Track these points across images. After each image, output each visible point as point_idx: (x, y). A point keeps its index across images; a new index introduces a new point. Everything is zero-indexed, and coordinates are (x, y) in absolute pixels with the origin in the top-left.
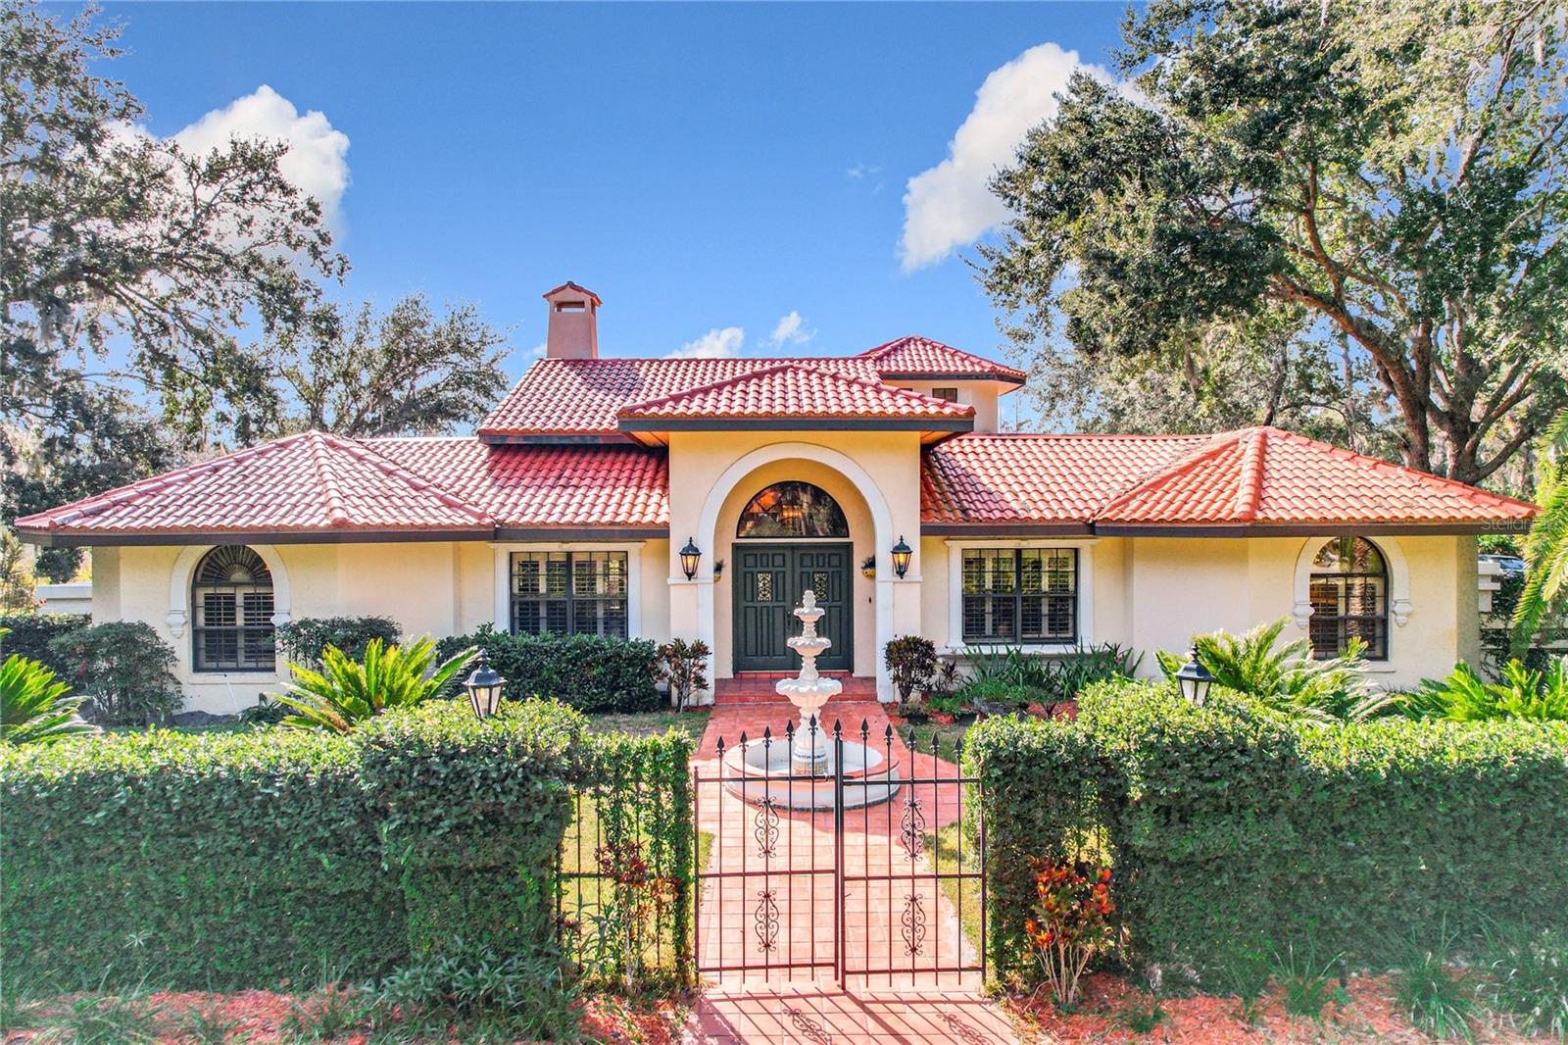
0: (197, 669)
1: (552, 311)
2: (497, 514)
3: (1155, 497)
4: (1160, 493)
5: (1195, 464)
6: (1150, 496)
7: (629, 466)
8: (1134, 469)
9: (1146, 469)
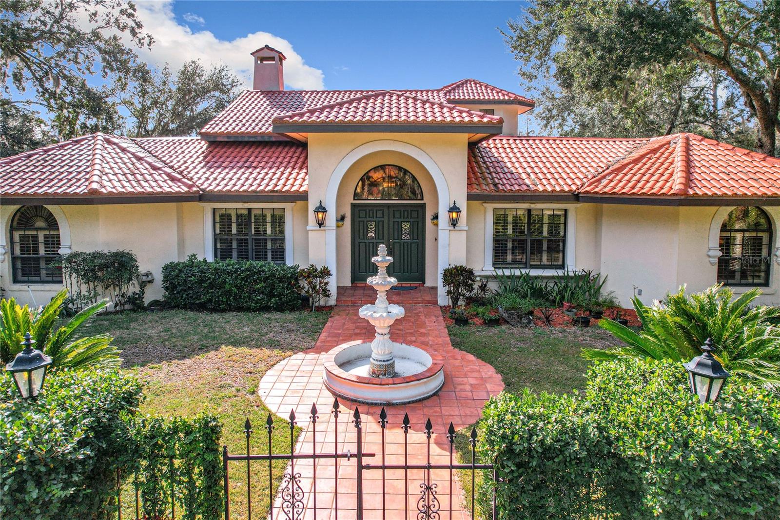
0: (15, 281)
1: (256, 62)
2: (202, 184)
3: (618, 178)
4: (621, 175)
5: (643, 157)
6: (615, 177)
7: (290, 155)
8: (602, 159)
9: (610, 159)
